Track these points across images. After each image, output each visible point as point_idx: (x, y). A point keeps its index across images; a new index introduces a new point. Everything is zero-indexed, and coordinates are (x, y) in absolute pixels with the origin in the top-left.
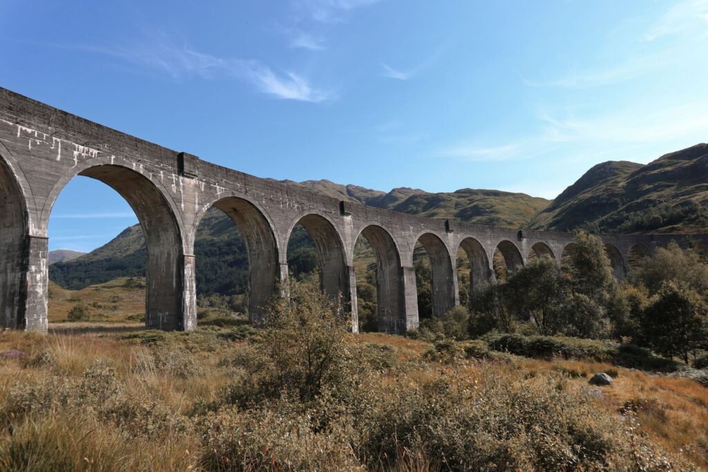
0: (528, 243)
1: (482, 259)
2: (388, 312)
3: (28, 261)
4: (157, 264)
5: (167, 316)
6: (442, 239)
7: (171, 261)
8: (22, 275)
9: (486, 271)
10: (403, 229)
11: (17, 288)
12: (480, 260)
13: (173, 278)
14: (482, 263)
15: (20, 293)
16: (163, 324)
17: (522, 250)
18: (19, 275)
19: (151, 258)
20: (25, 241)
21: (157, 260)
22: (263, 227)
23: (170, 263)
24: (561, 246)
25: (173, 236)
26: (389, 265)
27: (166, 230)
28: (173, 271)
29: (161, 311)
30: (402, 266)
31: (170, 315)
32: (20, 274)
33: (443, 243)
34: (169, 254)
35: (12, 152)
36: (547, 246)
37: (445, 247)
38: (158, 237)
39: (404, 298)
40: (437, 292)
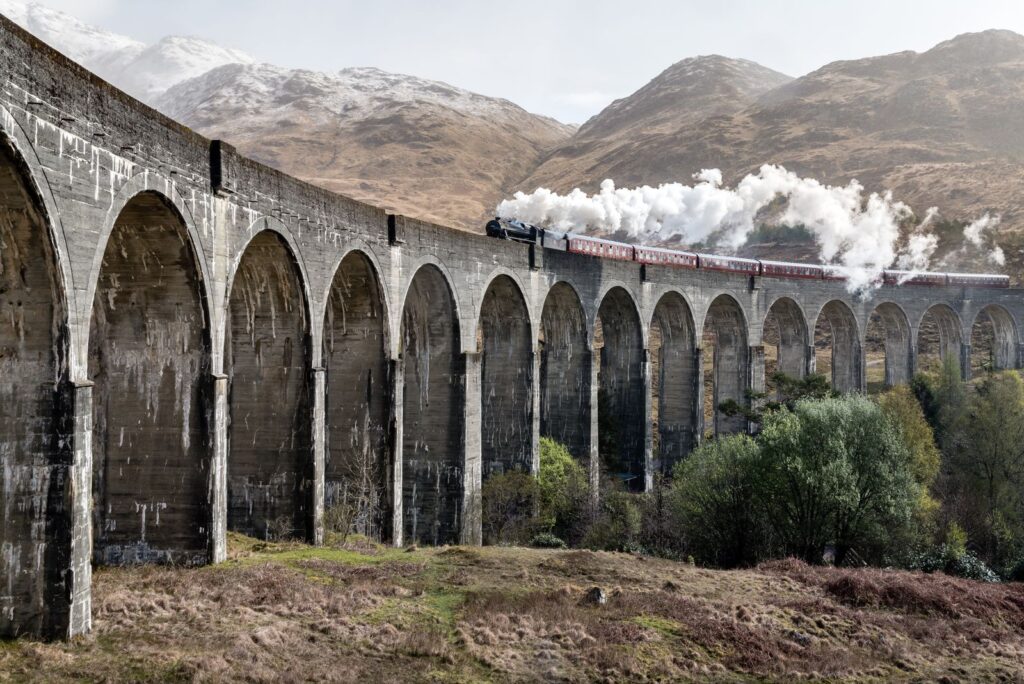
0: (653, 292)
1: (574, 327)
2: (422, 449)
3: (72, 441)
4: (133, 391)
5: (161, 511)
6: (521, 286)
7: (178, 385)
8: (54, 473)
9: (580, 351)
10: (468, 270)
11: (40, 502)
12: (568, 329)
13: (181, 427)
14: (573, 334)
15: (50, 513)
16: (149, 528)
17: (641, 307)
18: (42, 471)
19: (112, 373)
20: (57, 395)
21: (131, 381)
22: (286, 287)
23: (173, 392)
24: (707, 299)
25: (187, 331)
26: (433, 345)
27: (167, 316)
28: (181, 412)
29: (143, 500)
30: (462, 351)
31: (172, 510)
32: (46, 470)
33: (521, 296)
34: (169, 372)
35: (56, 197)
36: (683, 300)
37: (524, 304)
38: (142, 328)
39: (463, 420)
40: (493, 399)
